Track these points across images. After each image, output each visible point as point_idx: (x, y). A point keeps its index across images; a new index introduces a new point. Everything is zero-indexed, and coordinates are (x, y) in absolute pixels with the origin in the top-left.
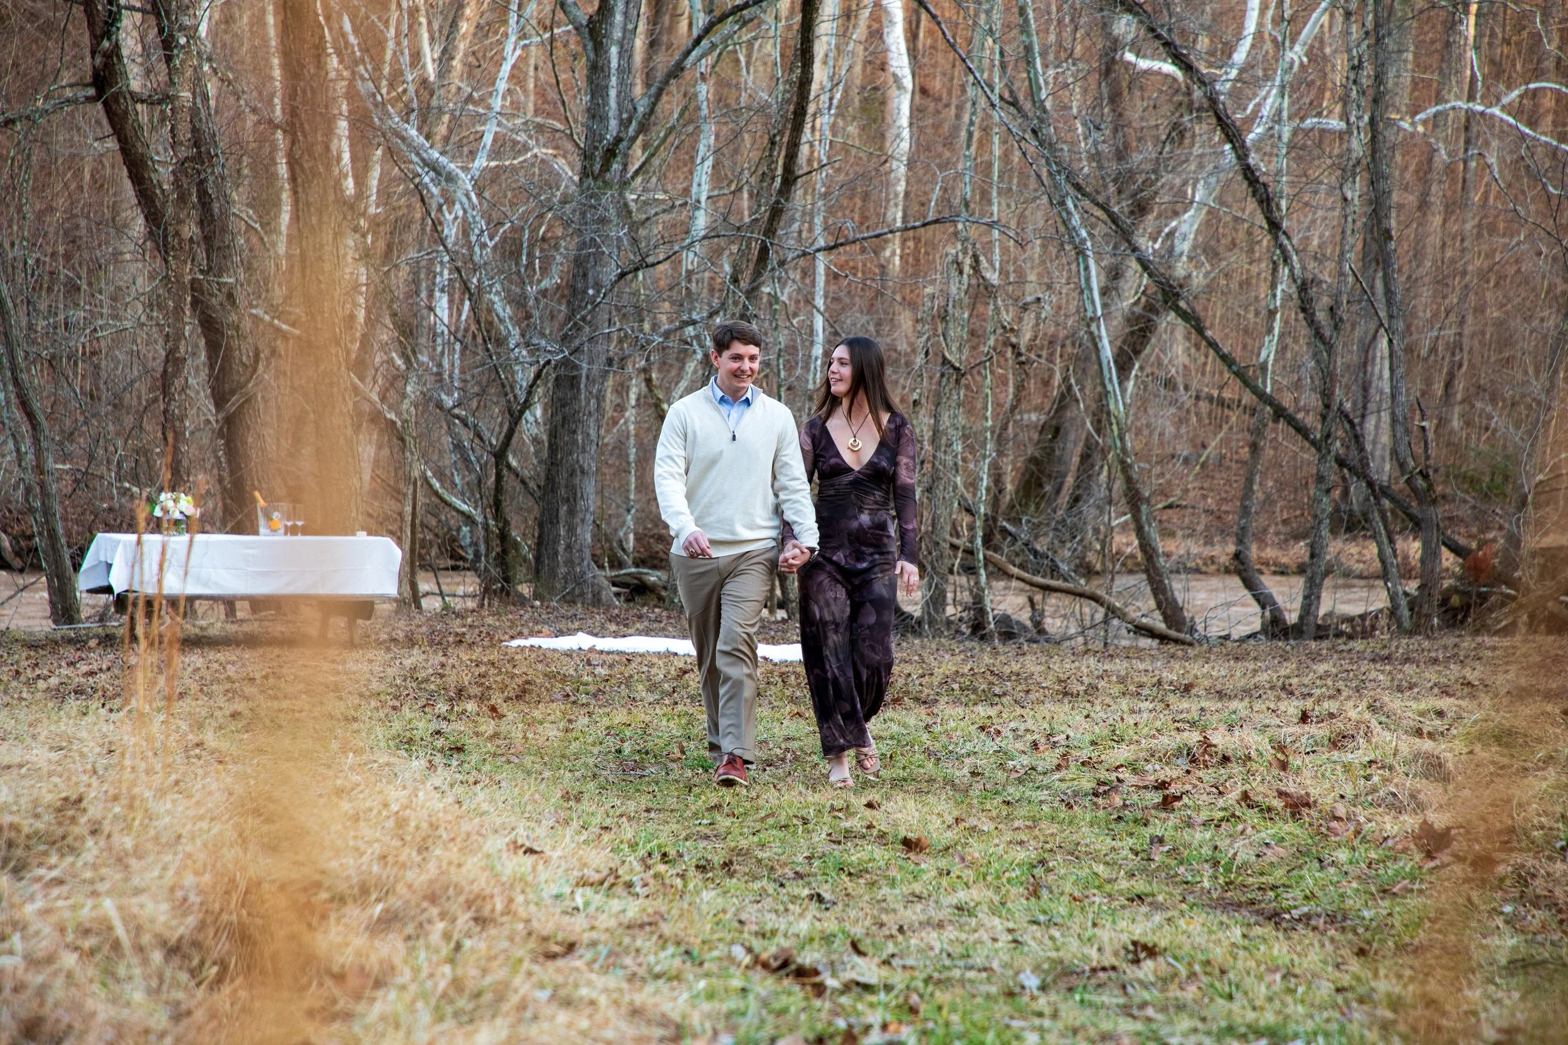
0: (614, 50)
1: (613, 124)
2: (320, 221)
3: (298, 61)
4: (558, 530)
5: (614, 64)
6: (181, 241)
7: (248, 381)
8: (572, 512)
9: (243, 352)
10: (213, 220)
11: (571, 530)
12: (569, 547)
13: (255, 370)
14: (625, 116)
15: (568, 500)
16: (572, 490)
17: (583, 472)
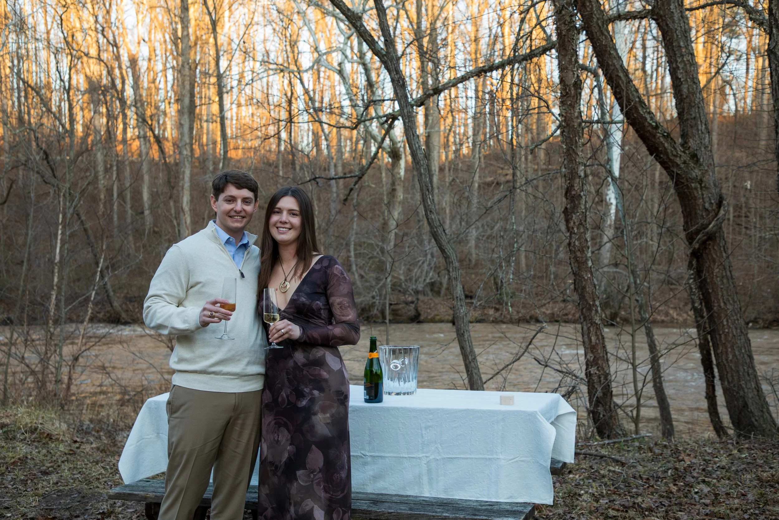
7: (710, 224)
9: (705, 200)
13: (716, 215)
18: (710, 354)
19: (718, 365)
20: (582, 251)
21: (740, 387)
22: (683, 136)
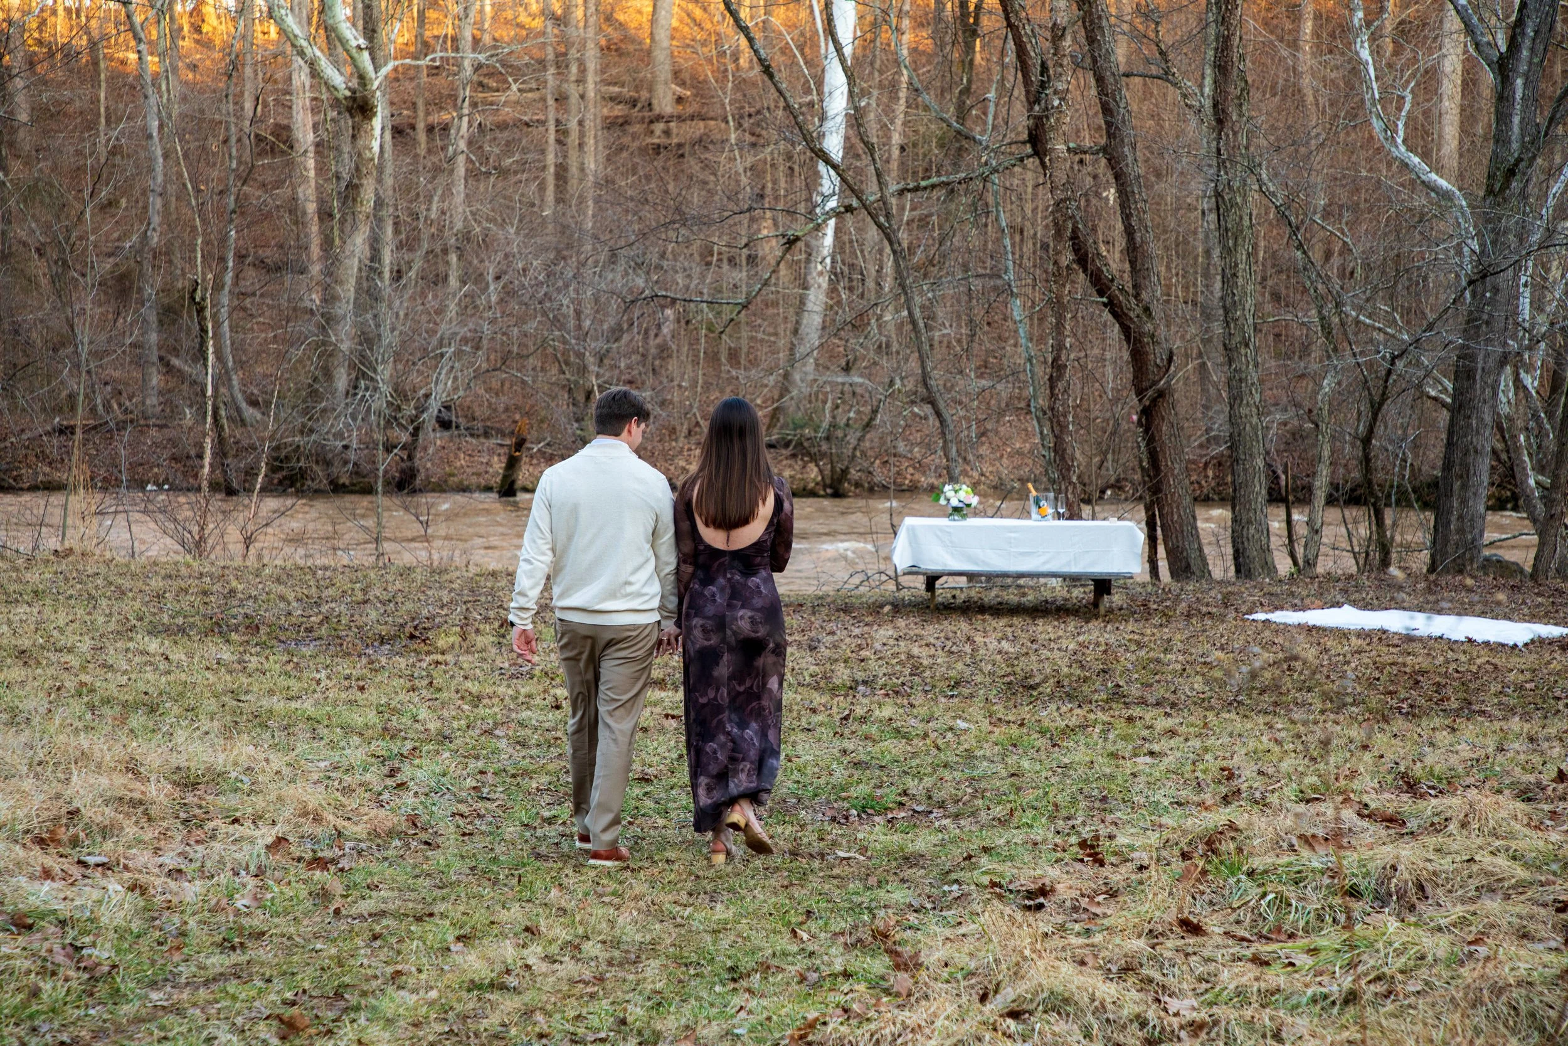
0: (1519, 82)
1: (1515, 146)
2: (1235, 244)
3: (1223, 111)
4: (1451, 502)
5: (1519, 94)
6: (1059, 268)
7: (1160, 380)
8: (1464, 487)
9: (1157, 356)
10: (1135, 249)
11: (1464, 502)
12: (1461, 518)
13: (1167, 370)
14: (1527, 139)
15: (1461, 477)
16: (1466, 467)
17: (1476, 451)
18: (1154, 515)
19: (1162, 527)
20: (1065, 416)
21: (1184, 549)
22: (1134, 287)
